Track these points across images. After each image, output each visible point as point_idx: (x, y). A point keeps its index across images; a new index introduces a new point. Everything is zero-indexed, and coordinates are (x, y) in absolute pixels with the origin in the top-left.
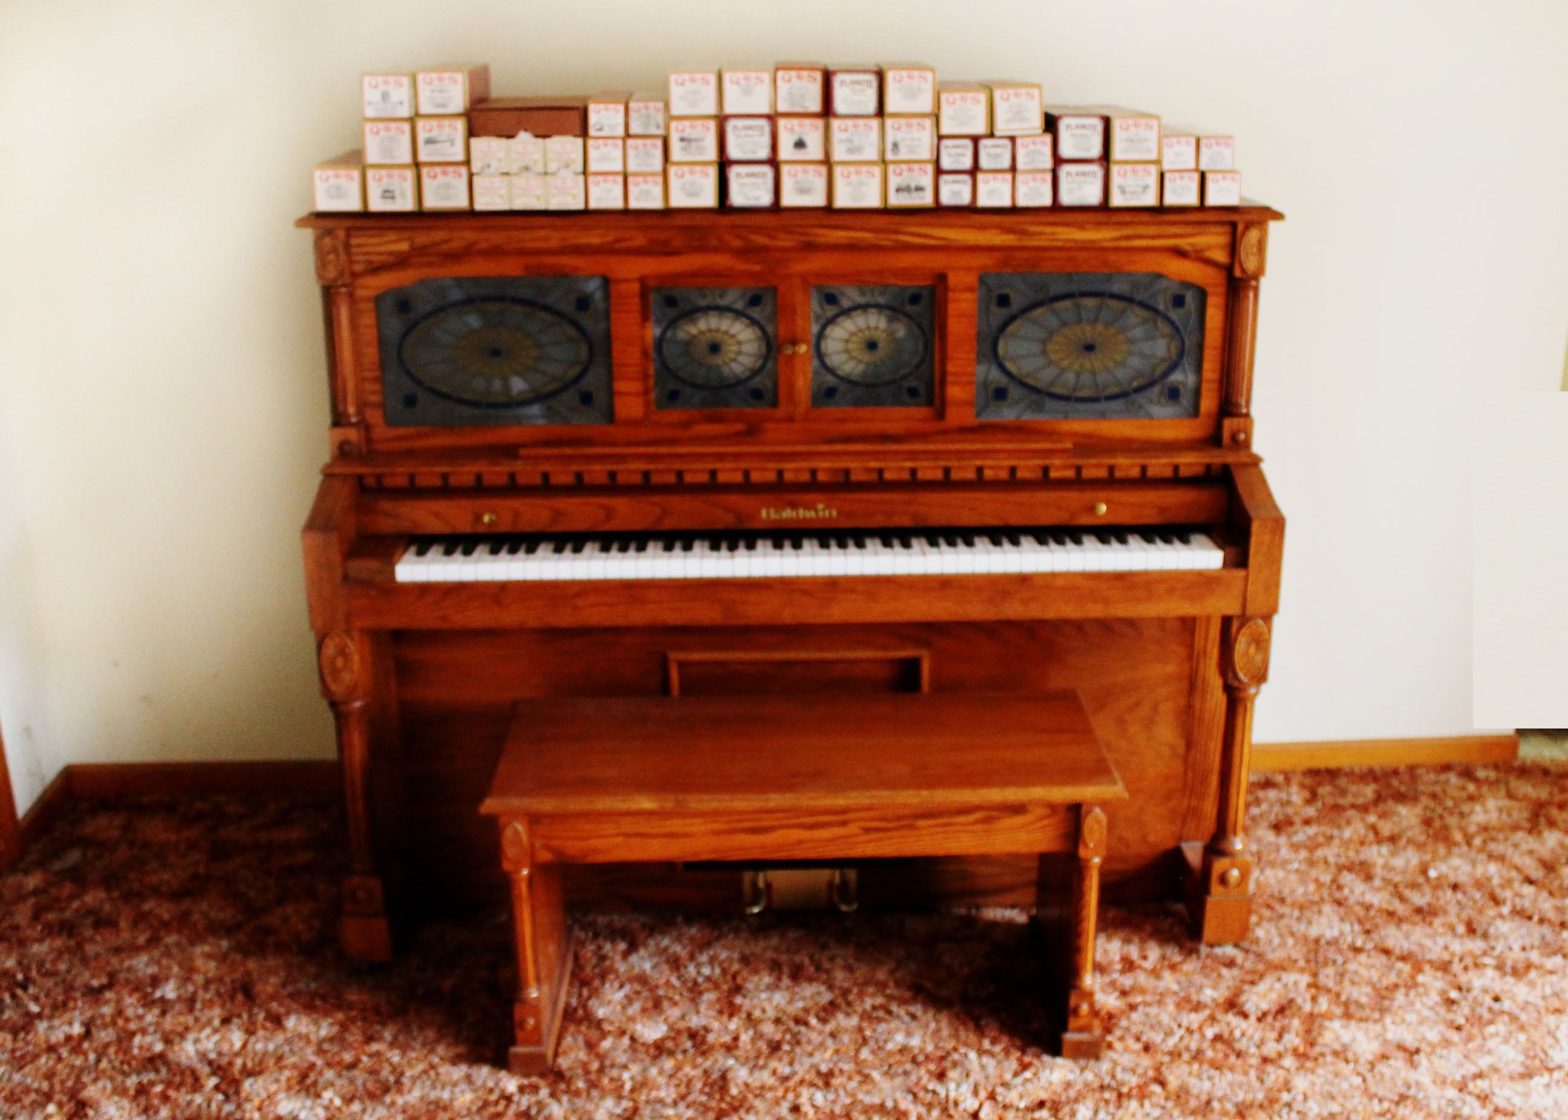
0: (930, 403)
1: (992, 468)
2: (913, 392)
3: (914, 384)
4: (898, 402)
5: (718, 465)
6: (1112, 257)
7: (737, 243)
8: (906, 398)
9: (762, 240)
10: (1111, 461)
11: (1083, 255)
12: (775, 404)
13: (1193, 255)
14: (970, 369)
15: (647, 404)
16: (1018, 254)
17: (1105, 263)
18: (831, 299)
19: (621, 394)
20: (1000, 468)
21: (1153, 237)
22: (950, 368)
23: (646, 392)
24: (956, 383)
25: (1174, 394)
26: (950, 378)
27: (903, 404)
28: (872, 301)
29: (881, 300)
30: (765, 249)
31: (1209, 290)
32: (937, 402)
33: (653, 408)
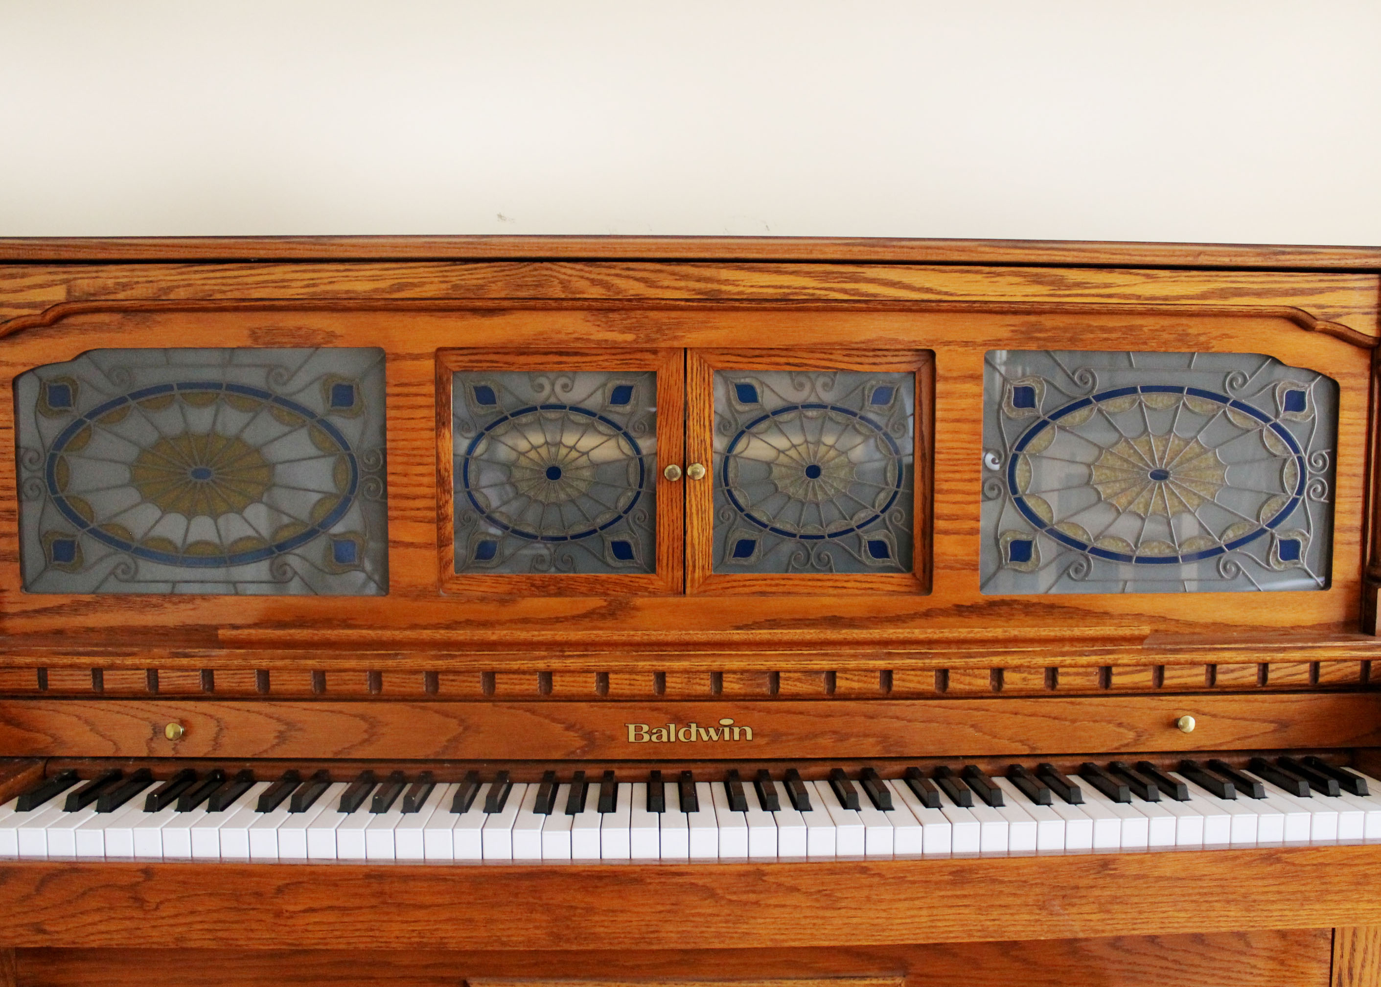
0: (908, 566)
1: (1017, 669)
2: (879, 549)
3: (879, 535)
4: (854, 564)
5: (556, 664)
6: (1195, 327)
7: (596, 292)
8: (866, 557)
9: (634, 288)
10: (1211, 657)
11: (1150, 323)
12: (652, 567)
13: (1320, 325)
14: (971, 509)
15: (443, 565)
16: (1048, 321)
17: (1183, 338)
18: (747, 394)
19: (398, 544)
20: (1029, 668)
21: (1259, 294)
22: (940, 508)
23: (442, 543)
24: (946, 532)
25: (1290, 550)
26: (939, 524)
27: (863, 568)
28: (813, 399)
29: (828, 397)
30: (639, 304)
31: (1342, 383)
32: (918, 565)
33: (452, 569)
